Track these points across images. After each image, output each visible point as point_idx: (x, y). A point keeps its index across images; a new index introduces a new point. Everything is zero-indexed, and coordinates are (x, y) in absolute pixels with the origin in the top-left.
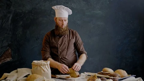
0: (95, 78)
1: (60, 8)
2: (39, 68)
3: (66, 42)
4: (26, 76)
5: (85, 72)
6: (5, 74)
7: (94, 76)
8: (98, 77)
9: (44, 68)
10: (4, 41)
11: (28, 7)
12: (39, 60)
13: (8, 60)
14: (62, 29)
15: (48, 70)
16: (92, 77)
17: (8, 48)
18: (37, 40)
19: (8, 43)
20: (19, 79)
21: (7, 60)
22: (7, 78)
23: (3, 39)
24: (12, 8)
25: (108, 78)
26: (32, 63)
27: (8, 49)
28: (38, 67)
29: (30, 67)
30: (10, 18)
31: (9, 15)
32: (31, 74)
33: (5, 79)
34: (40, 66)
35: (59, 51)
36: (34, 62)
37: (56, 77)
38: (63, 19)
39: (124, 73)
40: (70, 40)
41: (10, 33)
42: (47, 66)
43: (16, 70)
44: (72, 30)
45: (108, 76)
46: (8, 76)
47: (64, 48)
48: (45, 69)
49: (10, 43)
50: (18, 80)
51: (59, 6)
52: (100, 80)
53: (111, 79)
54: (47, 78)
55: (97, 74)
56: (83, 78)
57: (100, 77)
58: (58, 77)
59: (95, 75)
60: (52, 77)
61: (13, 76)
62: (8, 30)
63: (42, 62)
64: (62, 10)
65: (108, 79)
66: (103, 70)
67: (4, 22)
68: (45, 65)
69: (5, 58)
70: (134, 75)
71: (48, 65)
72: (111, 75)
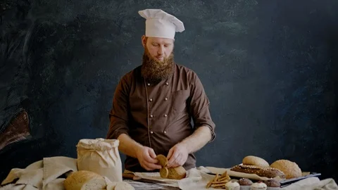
0: (226, 181)
1: (155, 15)
2: (93, 156)
3: (168, 96)
4: (64, 176)
5: (202, 167)
6: (13, 170)
7: (223, 176)
8: (233, 178)
9: (106, 157)
10: (12, 94)
11: (68, 14)
12: (95, 139)
13: (22, 137)
14: (158, 63)
15: (114, 162)
16: (218, 176)
17: (21, 109)
18: (88, 90)
19: (21, 99)
20: (48, 181)
21: (18, 137)
22: (18, 179)
23: (9, 88)
24: (30, 16)
25: (255, 181)
26: (78, 145)
27: (22, 111)
28: (92, 153)
29: (72, 153)
30: (26, 40)
31: (23, 32)
32: (75, 170)
33: (14, 181)
34: (95, 152)
35: (150, 117)
36: (82, 143)
37: (135, 178)
38: (161, 41)
39: (293, 168)
40: (176, 92)
41: (27, 75)
42: (111, 152)
43: (40, 162)
44: (186, 68)
45: (255, 176)
46: (21, 174)
47: (161, 110)
48: (108, 160)
49: (25, 97)
50: (44, 184)
51: (153, 11)
52: (238, 185)
53: (263, 181)
54: (113, 179)
55: (229, 172)
56: (197, 181)
57: (238, 178)
58: (137, 177)
59: (226, 172)
60: (125, 178)
61: (33, 174)
62: (20, 67)
63: (101, 142)
64: (160, 20)
65: (256, 183)
66: (244, 160)
67: (12, 49)
68: (108, 149)
69: (14, 133)
70: (318, 173)
71: (114, 148)
72: (263, 174)
